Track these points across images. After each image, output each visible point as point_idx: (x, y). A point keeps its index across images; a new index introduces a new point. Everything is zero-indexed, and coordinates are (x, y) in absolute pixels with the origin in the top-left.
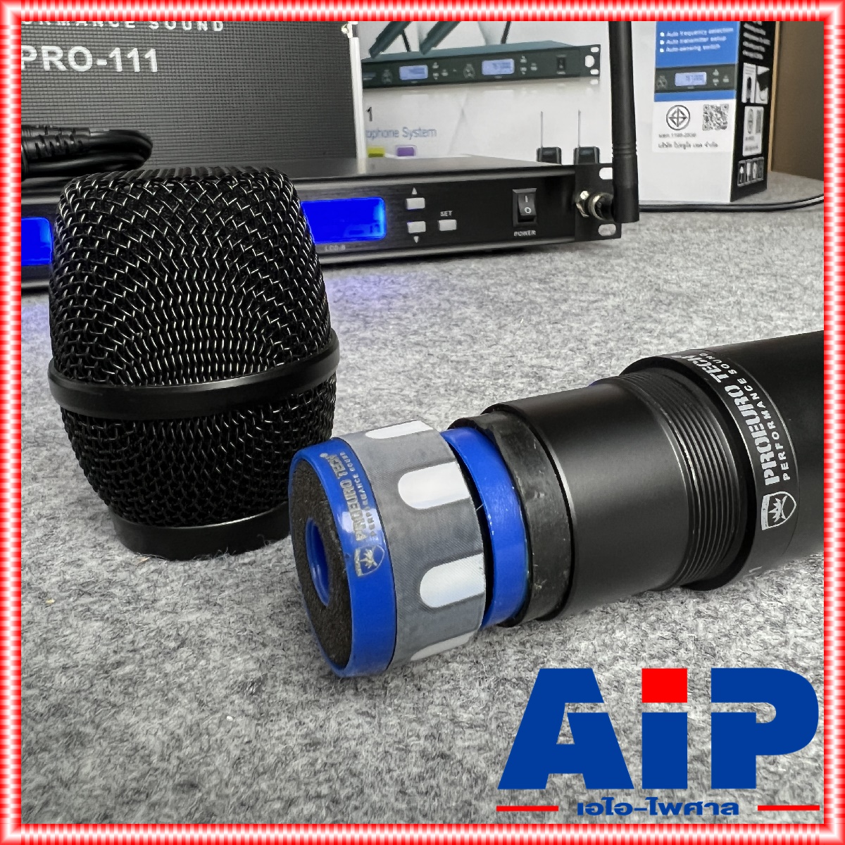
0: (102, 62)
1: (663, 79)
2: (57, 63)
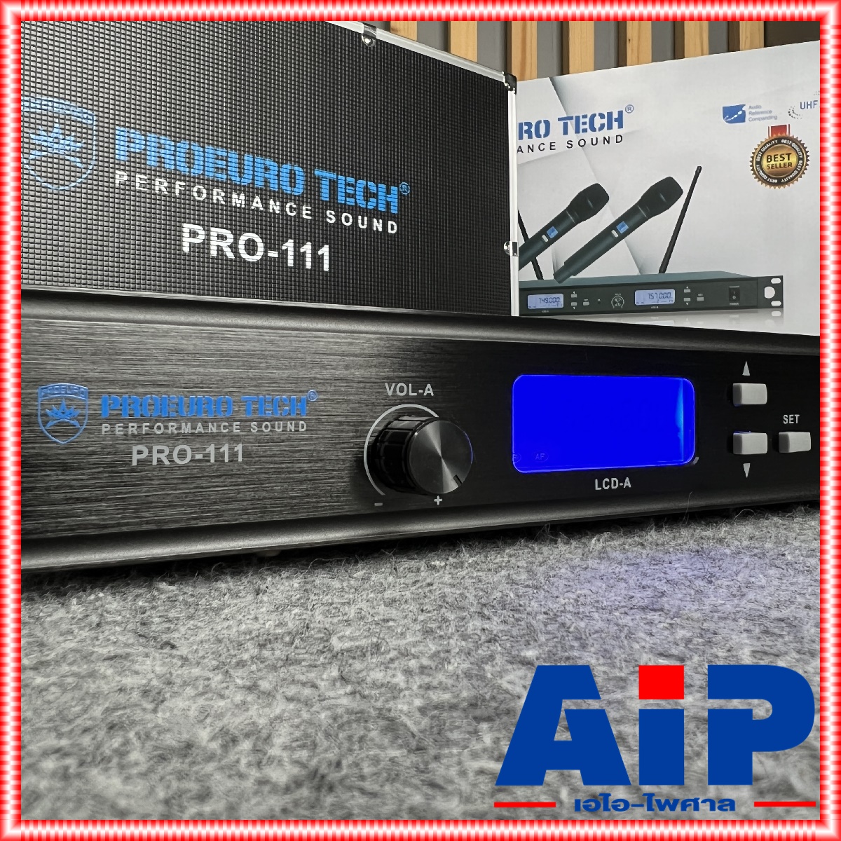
0: (273, 254)
2: (225, 249)
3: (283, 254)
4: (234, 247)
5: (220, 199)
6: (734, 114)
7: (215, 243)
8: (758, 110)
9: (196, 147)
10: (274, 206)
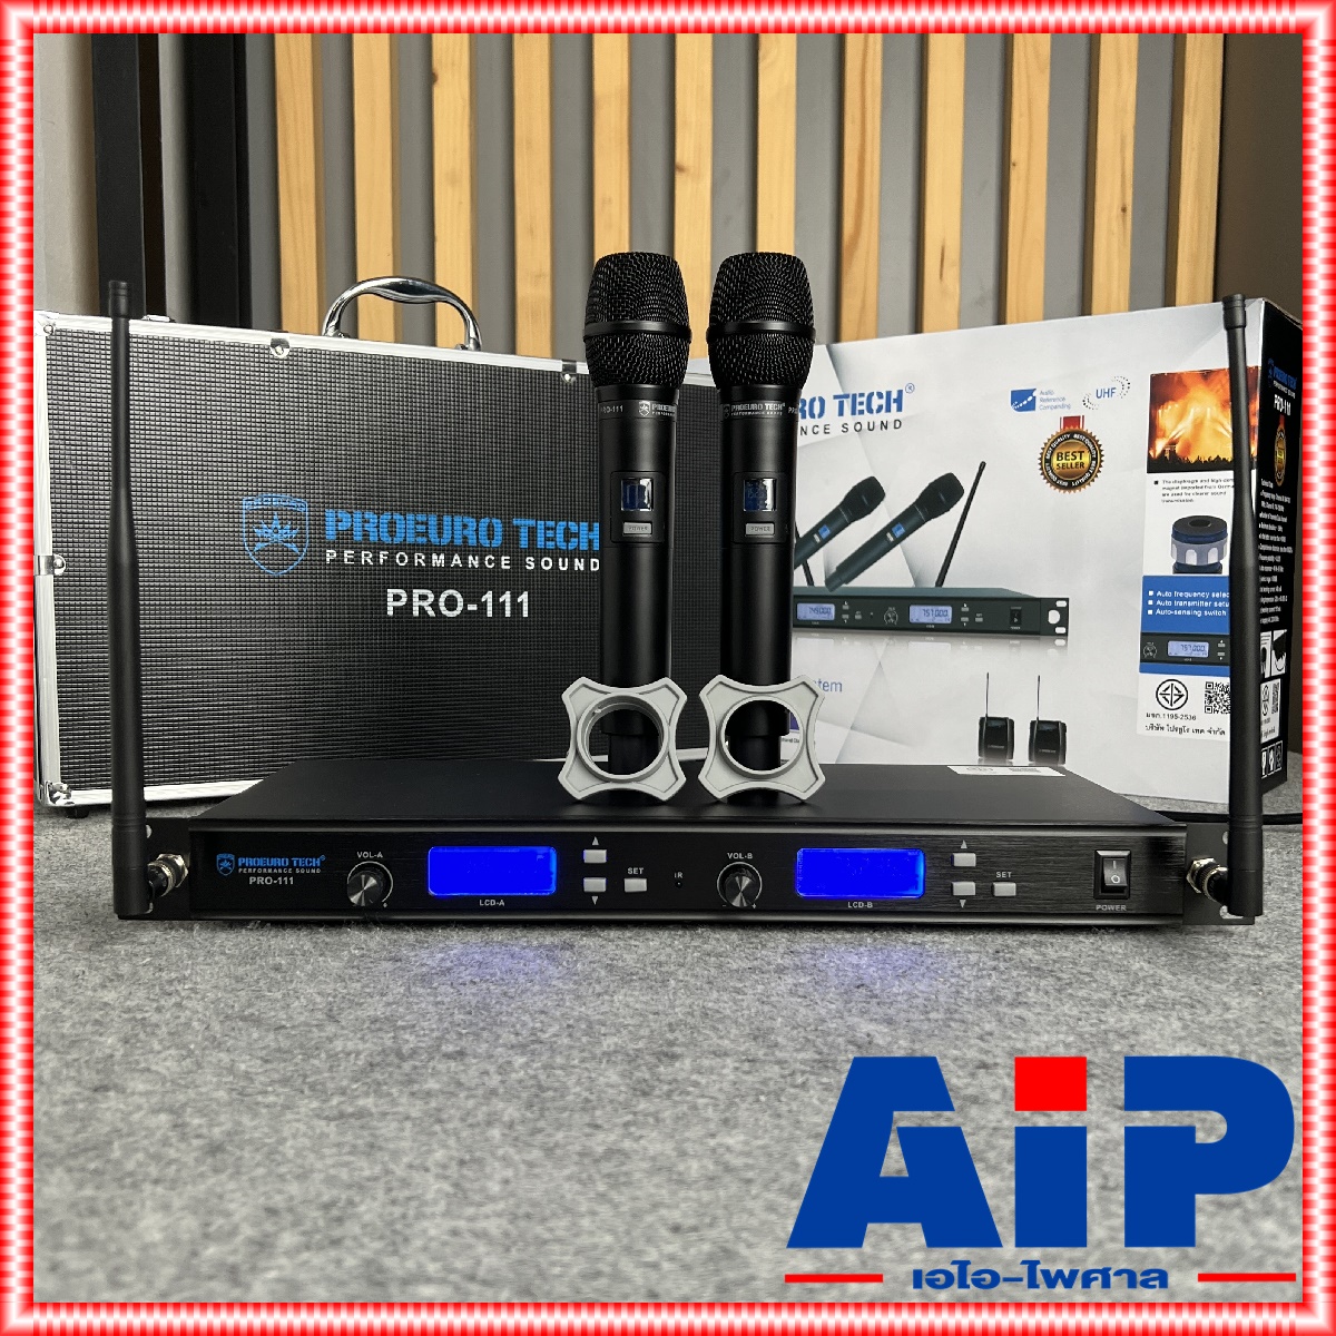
0: (473, 607)
1: (1151, 646)
2: (426, 608)
3: (483, 606)
4: (435, 605)
5: (421, 561)
6: (1023, 400)
7: (416, 602)
8: (1050, 396)
9: (397, 516)
10: (473, 561)
